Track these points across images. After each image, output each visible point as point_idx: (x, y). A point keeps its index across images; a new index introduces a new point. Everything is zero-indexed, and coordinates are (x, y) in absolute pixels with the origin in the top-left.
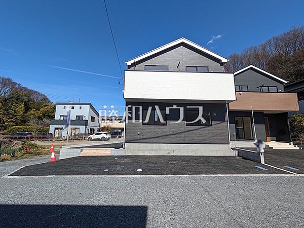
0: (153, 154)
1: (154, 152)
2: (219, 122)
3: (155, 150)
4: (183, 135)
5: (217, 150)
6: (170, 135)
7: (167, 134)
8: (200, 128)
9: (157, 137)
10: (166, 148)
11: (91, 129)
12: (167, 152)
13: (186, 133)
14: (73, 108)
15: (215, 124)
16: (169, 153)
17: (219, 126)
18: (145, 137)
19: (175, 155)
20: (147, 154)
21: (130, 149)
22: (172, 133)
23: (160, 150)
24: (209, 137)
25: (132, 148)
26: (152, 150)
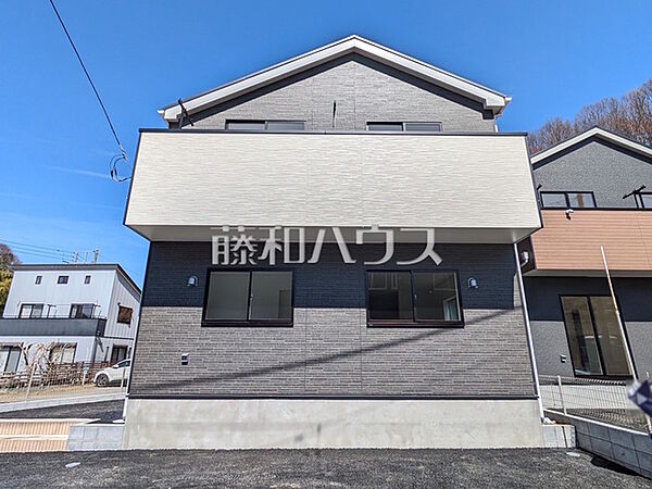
0: (237, 441)
1: (238, 435)
2: (488, 312)
3: (244, 427)
4: (353, 363)
5: (489, 425)
6: (305, 363)
7: (292, 359)
8: (421, 336)
9: (255, 373)
10: (287, 417)
11: (115, 347)
12: (292, 434)
13: (365, 358)
14: (63, 280)
15: (477, 320)
16: (299, 438)
17: (489, 325)
18: (207, 372)
19: (322, 446)
20: (210, 442)
21: (147, 425)
22: (312, 355)
23: (262, 425)
24: (457, 372)
25: (154, 420)
26: (233, 426)
